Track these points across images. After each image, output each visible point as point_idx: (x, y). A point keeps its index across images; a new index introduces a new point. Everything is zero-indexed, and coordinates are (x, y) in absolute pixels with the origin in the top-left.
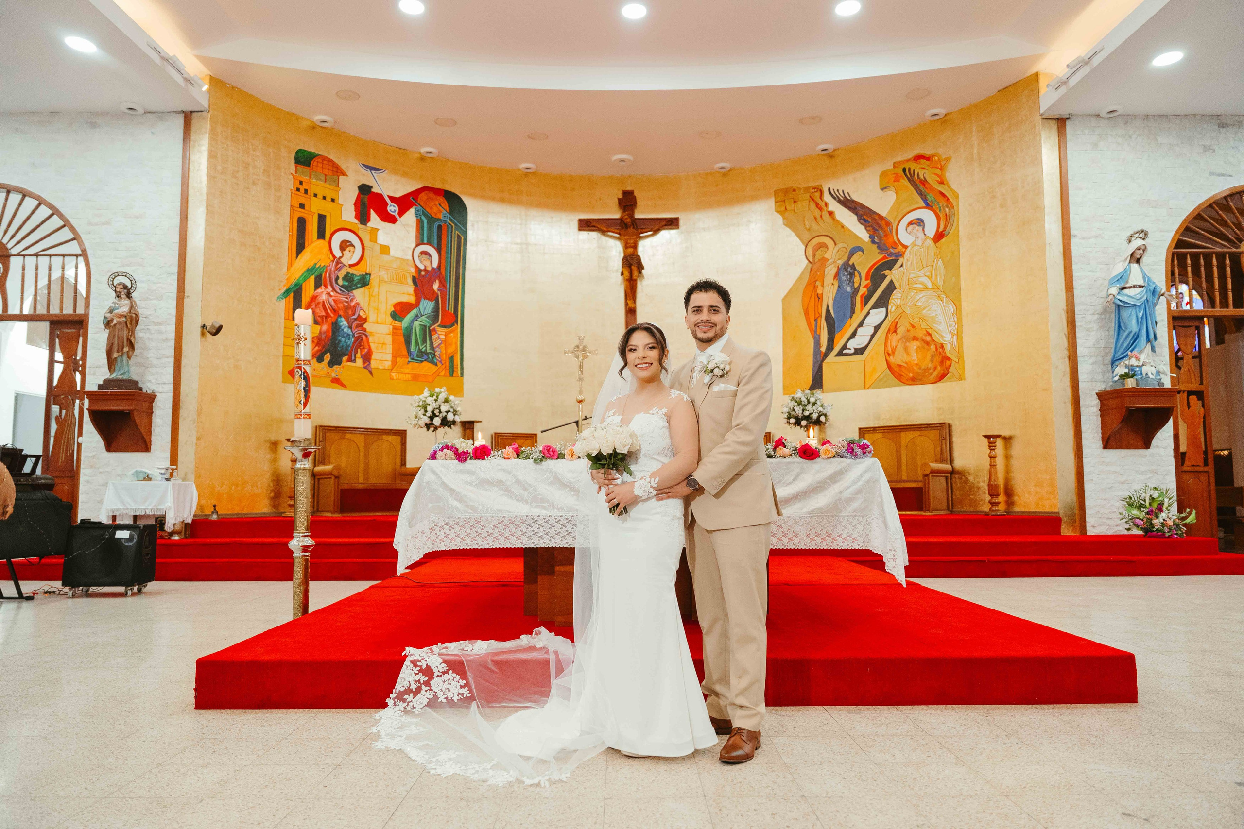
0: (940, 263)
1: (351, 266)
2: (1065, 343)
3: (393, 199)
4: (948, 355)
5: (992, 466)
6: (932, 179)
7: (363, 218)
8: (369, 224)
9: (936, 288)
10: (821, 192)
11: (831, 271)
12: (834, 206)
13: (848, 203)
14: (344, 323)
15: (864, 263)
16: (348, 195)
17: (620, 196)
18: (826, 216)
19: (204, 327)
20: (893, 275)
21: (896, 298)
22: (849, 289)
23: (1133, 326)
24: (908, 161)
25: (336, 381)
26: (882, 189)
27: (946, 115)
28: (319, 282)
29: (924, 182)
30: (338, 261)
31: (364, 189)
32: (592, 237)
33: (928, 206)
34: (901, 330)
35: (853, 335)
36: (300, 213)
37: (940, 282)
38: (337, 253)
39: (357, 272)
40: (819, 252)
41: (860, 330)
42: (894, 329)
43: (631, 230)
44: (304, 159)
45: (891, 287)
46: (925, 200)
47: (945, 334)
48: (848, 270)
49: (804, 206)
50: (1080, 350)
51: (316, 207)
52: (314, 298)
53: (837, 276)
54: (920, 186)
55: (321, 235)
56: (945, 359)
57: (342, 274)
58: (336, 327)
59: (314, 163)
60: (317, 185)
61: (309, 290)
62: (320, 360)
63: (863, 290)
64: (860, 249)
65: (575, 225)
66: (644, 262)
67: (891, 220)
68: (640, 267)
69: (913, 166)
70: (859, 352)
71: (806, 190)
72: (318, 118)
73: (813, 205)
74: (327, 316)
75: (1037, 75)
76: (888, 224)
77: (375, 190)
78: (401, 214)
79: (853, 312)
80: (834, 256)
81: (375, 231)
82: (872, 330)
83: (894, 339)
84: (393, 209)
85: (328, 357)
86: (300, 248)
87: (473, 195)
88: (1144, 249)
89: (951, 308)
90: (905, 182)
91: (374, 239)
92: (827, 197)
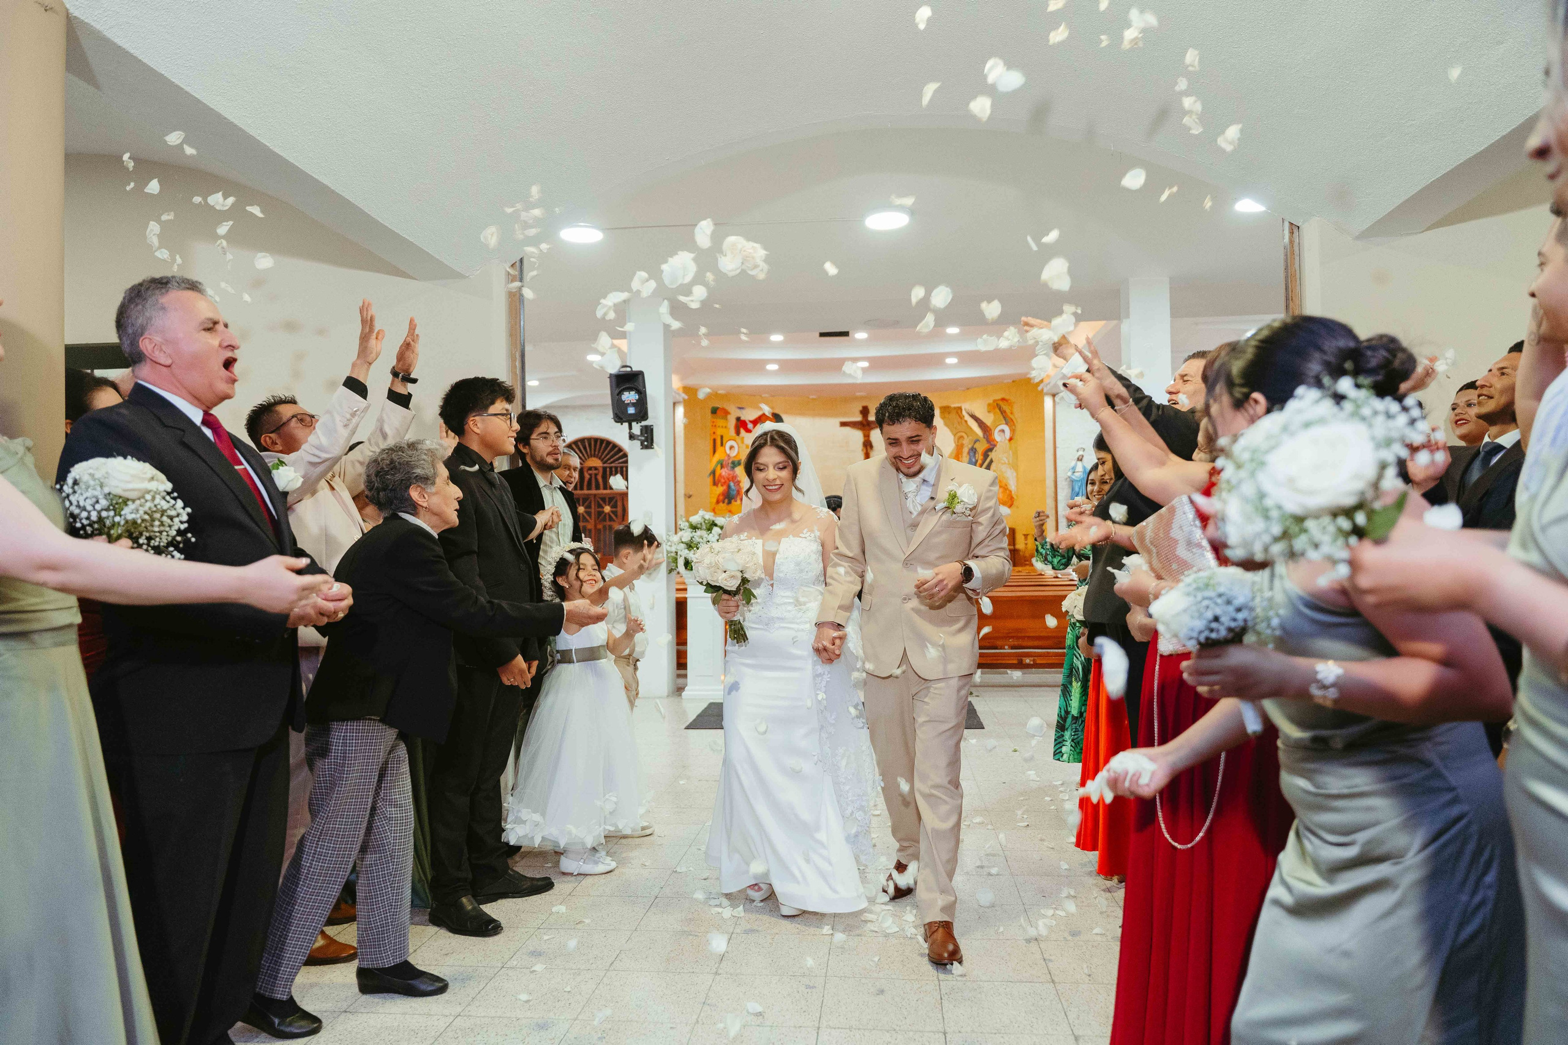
0: (1011, 453)
1: (735, 457)
2: (1053, 495)
3: (751, 422)
4: (1014, 496)
5: (1026, 548)
6: (1008, 411)
7: (738, 433)
8: (741, 435)
9: (1009, 464)
10: (961, 410)
11: (966, 450)
12: (967, 418)
13: (973, 417)
14: (732, 484)
15: (981, 447)
16: (732, 422)
17: (861, 408)
18: (963, 422)
19: (685, 495)
20: (992, 455)
21: (993, 466)
22: (974, 460)
23: (1077, 489)
24: (998, 400)
25: (730, 511)
26: (989, 412)
27: (1013, 381)
28: (722, 467)
29: (1005, 412)
30: (729, 456)
31: (738, 419)
32: (847, 429)
33: (1006, 424)
36: (714, 437)
37: (1011, 461)
38: (728, 451)
39: (736, 459)
40: (960, 441)
43: (867, 427)
44: (714, 411)
45: (991, 461)
46: (1005, 420)
47: (1012, 487)
48: (973, 450)
49: (953, 415)
50: (1059, 498)
51: (719, 432)
52: (720, 475)
53: (969, 453)
54: (1003, 412)
55: (722, 444)
56: (1012, 498)
57: (730, 461)
58: (729, 487)
59: (718, 412)
60: (720, 422)
61: (718, 471)
62: (724, 502)
64: (979, 440)
65: (838, 424)
66: (874, 444)
67: (992, 428)
68: (871, 447)
69: (1001, 403)
71: (955, 408)
72: (719, 392)
73: (958, 417)
74: (725, 482)
76: (991, 430)
77: (742, 418)
78: (754, 426)
80: (967, 443)
81: (743, 438)
84: (750, 426)
85: (726, 501)
86: (714, 452)
87: (786, 413)
88: (1083, 456)
89: (1015, 474)
90: (997, 410)
91: (743, 443)
92: (964, 413)
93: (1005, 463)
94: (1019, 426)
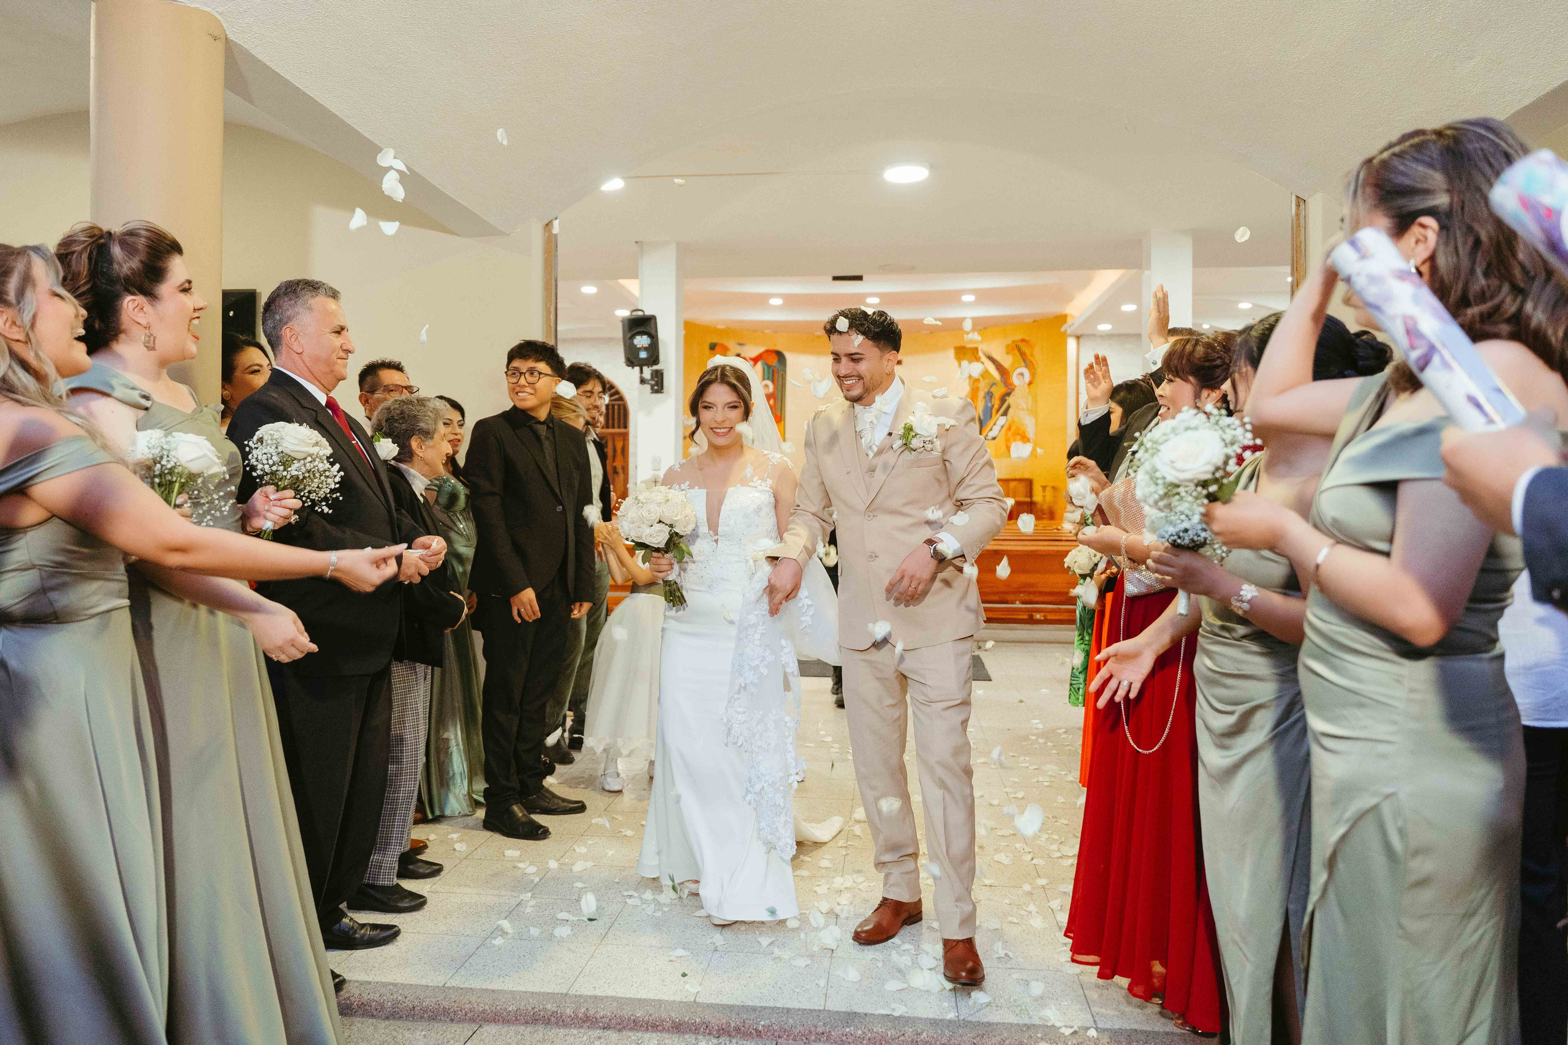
6: (1027, 352)
10: (978, 351)
11: (981, 394)
12: (984, 359)
13: (990, 358)
15: (998, 391)
18: (979, 363)
20: (1010, 400)
21: (1011, 411)
22: (989, 405)
24: (1017, 341)
26: (1007, 353)
27: (1034, 321)
33: (1026, 367)
34: (1013, 429)
35: (991, 430)
37: (1029, 408)
40: (976, 384)
41: (994, 428)
42: (1009, 428)
45: (1009, 407)
46: (1024, 362)
47: (1031, 433)
48: (989, 395)
49: (970, 357)
54: (1023, 354)
63: (996, 406)
64: (994, 384)
67: (1010, 371)
69: (1020, 344)
70: (994, 439)
71: (971, 349)
73: (974, 358)
75: (1065, 316)
76: (1008, 373)
79: (991, 417)
80: (983, 387)
82: (999, 428)
83: (1010, 433)
87: (790, 352)
89: (1034, 421)
90: (1016, 352)
92: (981, 354)
93: (1023, 409)
94: (1039, 370)
